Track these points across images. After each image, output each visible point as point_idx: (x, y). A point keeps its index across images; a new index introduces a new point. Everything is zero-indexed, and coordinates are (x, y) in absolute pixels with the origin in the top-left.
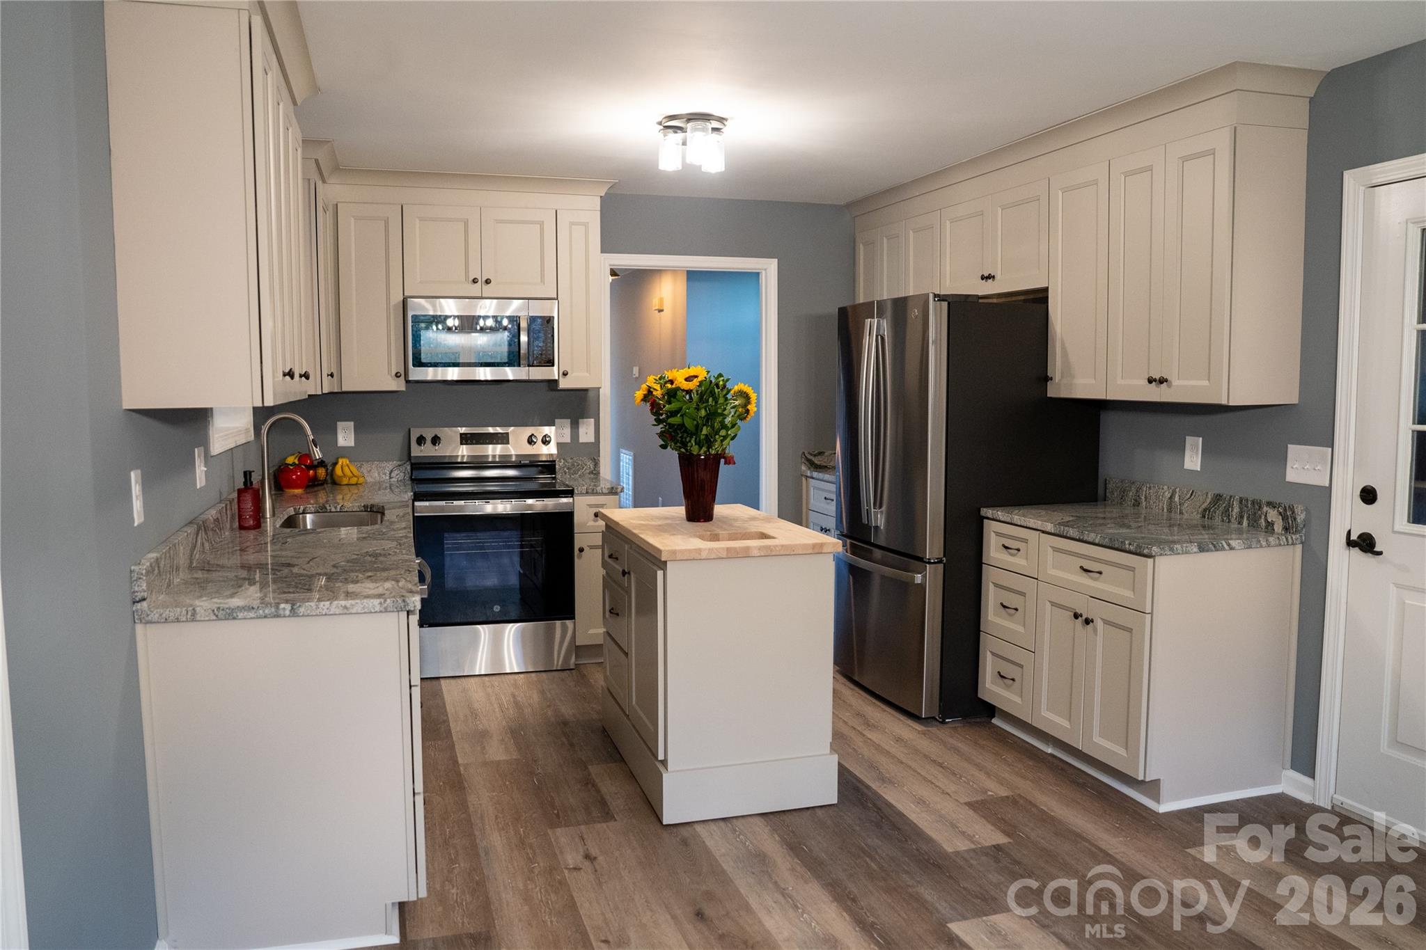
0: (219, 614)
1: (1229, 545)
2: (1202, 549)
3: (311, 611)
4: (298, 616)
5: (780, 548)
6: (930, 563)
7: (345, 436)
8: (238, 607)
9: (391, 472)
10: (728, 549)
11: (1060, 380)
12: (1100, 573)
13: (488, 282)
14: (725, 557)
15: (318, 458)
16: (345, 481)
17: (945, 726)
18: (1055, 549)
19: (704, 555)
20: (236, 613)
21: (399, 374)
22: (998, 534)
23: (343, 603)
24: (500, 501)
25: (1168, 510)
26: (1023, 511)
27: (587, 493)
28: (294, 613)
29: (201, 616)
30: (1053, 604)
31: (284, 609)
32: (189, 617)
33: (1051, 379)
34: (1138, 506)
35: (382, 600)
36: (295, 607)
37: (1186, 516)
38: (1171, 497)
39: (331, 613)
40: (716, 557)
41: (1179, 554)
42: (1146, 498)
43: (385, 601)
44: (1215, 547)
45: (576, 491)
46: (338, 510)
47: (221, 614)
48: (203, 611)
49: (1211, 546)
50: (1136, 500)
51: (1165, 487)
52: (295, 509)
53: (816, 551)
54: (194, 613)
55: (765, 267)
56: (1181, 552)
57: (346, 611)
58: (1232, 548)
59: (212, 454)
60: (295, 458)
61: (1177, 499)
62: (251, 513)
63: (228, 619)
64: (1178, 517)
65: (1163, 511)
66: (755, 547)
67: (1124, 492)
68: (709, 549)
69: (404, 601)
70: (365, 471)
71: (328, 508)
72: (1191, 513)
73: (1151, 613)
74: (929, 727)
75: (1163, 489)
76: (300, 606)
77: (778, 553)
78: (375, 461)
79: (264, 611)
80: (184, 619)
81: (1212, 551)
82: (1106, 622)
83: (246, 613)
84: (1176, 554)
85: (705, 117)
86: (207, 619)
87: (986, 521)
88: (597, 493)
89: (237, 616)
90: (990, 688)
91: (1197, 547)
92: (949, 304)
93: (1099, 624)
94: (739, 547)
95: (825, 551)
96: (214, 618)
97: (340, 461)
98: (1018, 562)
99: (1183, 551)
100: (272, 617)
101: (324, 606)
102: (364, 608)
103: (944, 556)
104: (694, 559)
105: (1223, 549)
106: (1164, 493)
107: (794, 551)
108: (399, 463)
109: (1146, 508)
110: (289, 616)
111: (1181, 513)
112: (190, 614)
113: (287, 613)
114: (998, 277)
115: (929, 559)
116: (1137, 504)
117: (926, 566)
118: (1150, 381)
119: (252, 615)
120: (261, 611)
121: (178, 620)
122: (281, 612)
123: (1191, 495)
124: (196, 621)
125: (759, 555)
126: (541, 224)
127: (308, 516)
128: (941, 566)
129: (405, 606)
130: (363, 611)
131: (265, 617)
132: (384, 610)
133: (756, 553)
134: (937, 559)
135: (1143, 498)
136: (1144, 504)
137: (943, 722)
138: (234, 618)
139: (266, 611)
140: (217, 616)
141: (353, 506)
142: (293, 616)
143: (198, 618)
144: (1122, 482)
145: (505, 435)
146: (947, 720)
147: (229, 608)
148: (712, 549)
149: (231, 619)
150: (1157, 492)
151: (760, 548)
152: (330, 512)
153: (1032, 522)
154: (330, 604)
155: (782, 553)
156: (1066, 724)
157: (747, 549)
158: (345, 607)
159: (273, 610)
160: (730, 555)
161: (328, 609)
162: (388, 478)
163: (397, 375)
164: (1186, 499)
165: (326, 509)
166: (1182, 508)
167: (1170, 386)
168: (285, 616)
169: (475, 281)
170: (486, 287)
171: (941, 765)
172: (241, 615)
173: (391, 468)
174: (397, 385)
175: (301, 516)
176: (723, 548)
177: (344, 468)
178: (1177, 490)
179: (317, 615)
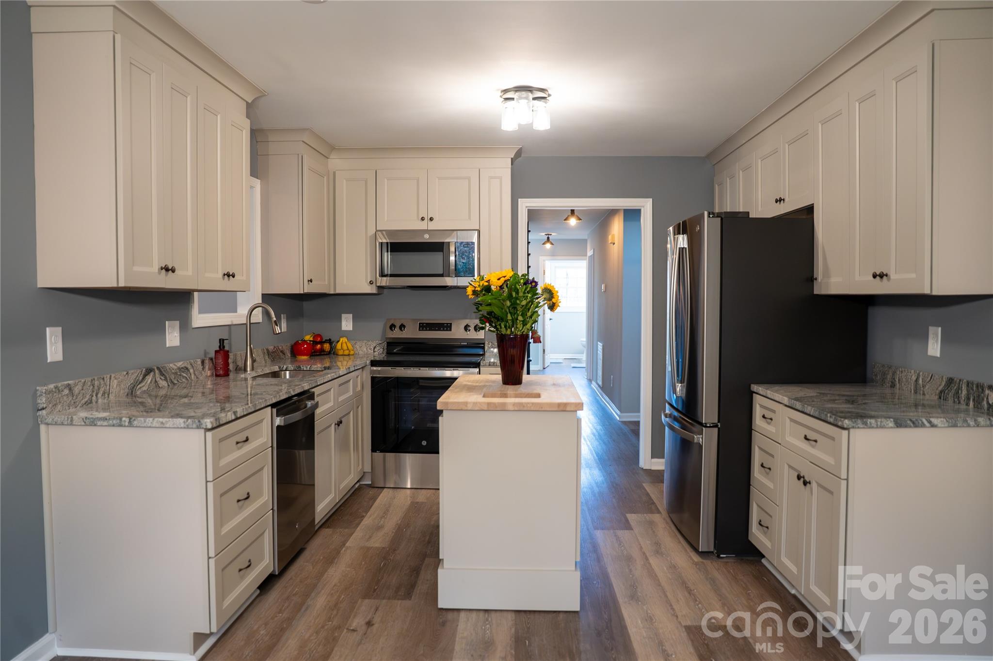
0: (87, 422)
1: (930, 422)
2: (899, 424)
3: (141, 424)
4: (133, 427)
5: (531, 405)
6: (706, 427)
7: (347, 324)
8: (98, 418)
9: (375, 348)
10: (489, 404)
11: (822, 280)
12: (816, 441)
13: (431, 219)
14: (486, 409)
15: (277, 332)
16: (341, 353)
17: (720, 560)
18: (792, 420)
19: (470, 407)
20: (97, 421)
21: (372, 282)
22: (762, 406)
23: (161, 420)
24: (428, 368)
25: (914, 391)
26: (777, 387)
27: (490, 365)
28: (131, 424)
29: (75, 422)
30: (790, 466)
31: (125, 421)
32: (69, 422)
33: (816, 279)
34: (894, 388)
35: (186, 420)
36: (131, 420)
37: (927, 397)
38: (917, 379)
39: (154, 426)
40: (479, 409)
41: (873, 427)
42: (899, 380)
43: (187, 420)
44: (913, 423)
45: (482, 364)
46: (308, 369)
47: (87, 421)
48: (77, 419)
49: (909, 422)
50: (892, 382)
51: (913, 371)
52: (280, 367)
53: (561, 408)
54: (72, 421)
55: (643, 205)
56: (875, 426)
57: (163, 426)
58: (933, 426)
59: (193, 327)
60: (311, 337)
61: (920, 381)
62: (221, 366)
63: (92, 425)
64: (922, 397)
65: (911, 392)
66: (510, 403)
67: (884, 374)
68: (474, 403)
69: (199, 421)
70: (358, 347)
71: (302, 368)
72: (931, 395)
73: (847, 480)
74: (704, 559)
75: (911, 373)
76: (134, 420)
77: (529, 409)
78: (364, 340)
79: (113, 421)
80: (66, 423)
81: (910, 427)
82: (819, 485)
83: (102, 422)
84: (870, 428)
85: (528, 89)
86: (79, 424)
87: (754, 394)
88: (497, 365)
89: (97, 423)
90: (756, 534)
91: (893, 423)
92: (722, 219)
93: (814, 485)
94: (498, 403)
95: (568, 409)
96: (83, 424)
97: (341, 339)
98: (770, 428)
99: (877, 425)
100: (116, 426)
101: (149, 420)
102: (174, 424)
103: (719, 422)
104: (462, 410)
105: (923, 426)
106: (911, 377)
107: (542, 408)
108: (380, 342)
109: (899, 389)
110: (128, 426)
111: (924, 394)
112: (69, 420)
113: (127, 424)
114: (786, 200)
115: (705, 423)
116: (893, 386)
117: (703, 429)
118: (875, 276)
119: (105, 423)
120: (111, 422)
121: (62, 424)
122: (123, 423)
123: (931, 378)
124: (73, 425)
125: (513, 409)
126: (469, 179)
127: (288, 372)
128: (716, 430)
129: (200, 425)
130: (173, 426)
131: (113, 426)
132: (186, 427)
133: (511, 408)
134: (712, 424)
135: (897, 380)
136: (898, 385)
137: (718, 557)
138: (95, 425)
139: (114, 422)
140: (85, 423)
141: (317, 367)
142: (130, 426)
143: (74, 424)
144: (882, 367)
145: (449, 325)
146: (721, 556)
147: (92, 418)
148: (476, 403)
149: (93, 425)
150: (906, 376)
151: (514, 404)
152: (303, 370)
153: (778, 397)
154: (153, 419)
155: (532, 408)
156: (794, 569)
157: (504, 404)
158: (162, 423)
159: (118, 421)
160: (490, 409)
161: (151, 423)
162: (372, 352)
163: (371, 283)
164: (927, 381)
165: (300, 367)
166: (924, 390)
167: (889, 280)
168: (125, 426)
169: (423, 219)
170: (430, 223)
171: (690, 592)
172: (99, 423)
173: (374, 345)
174: (371, 289)
175: (283, 372)
176: (485, 403)
177: (343, 344)
178: (921, 373)
179: (144, 427)
